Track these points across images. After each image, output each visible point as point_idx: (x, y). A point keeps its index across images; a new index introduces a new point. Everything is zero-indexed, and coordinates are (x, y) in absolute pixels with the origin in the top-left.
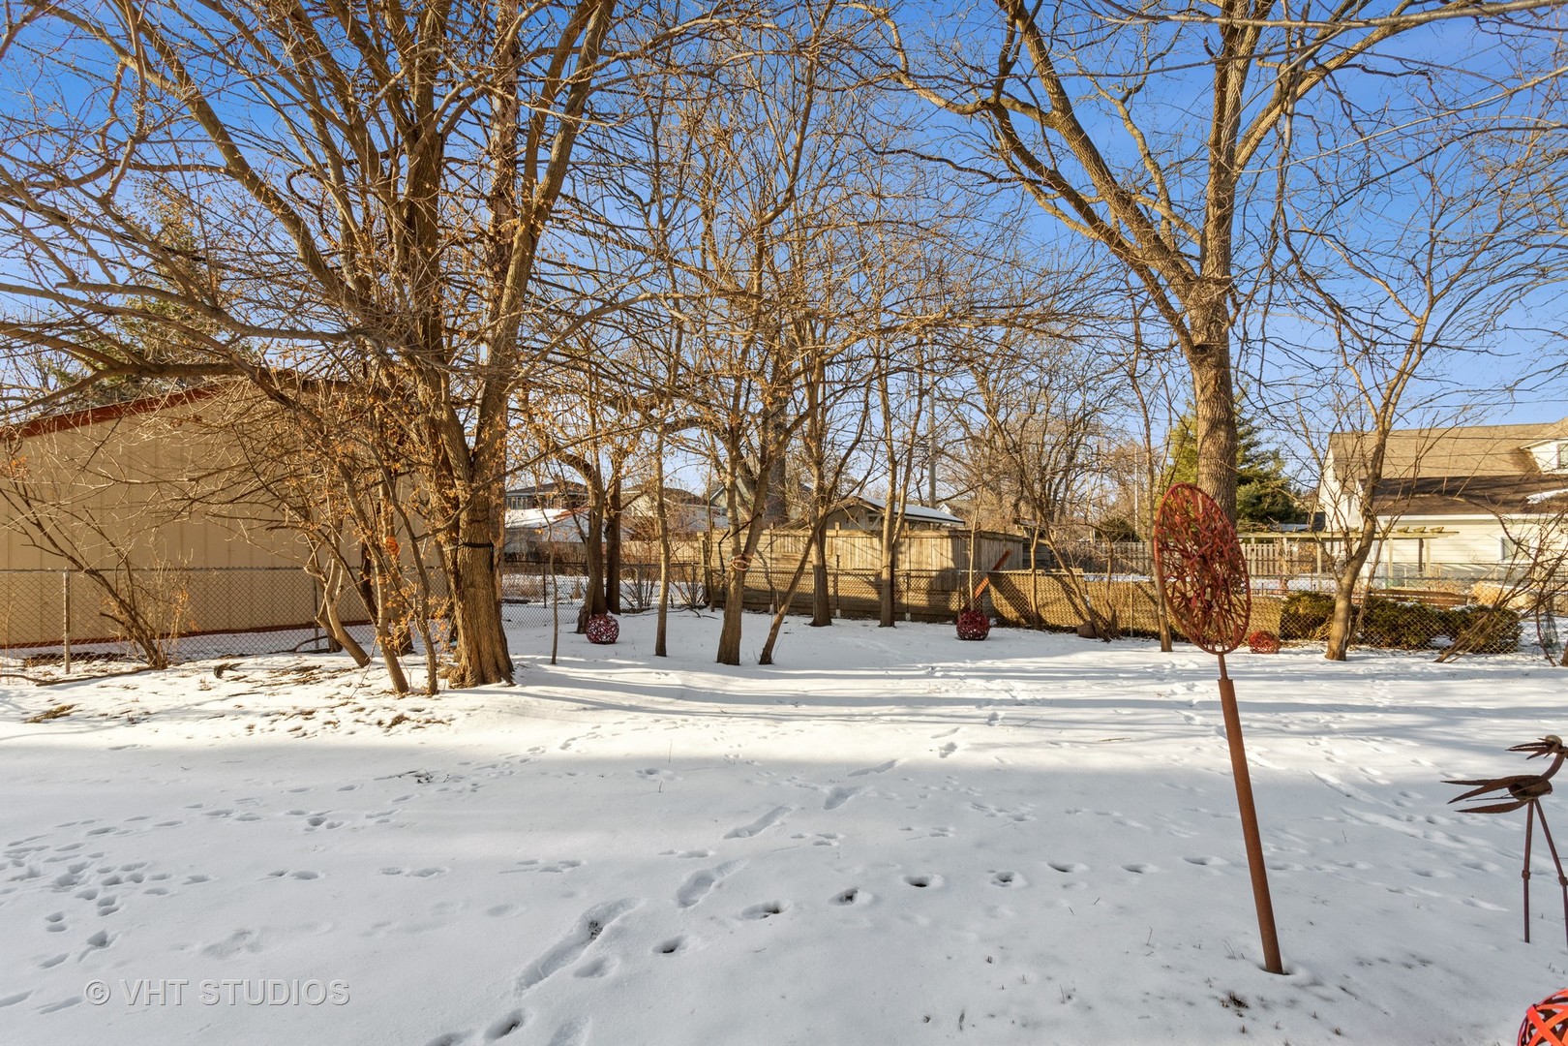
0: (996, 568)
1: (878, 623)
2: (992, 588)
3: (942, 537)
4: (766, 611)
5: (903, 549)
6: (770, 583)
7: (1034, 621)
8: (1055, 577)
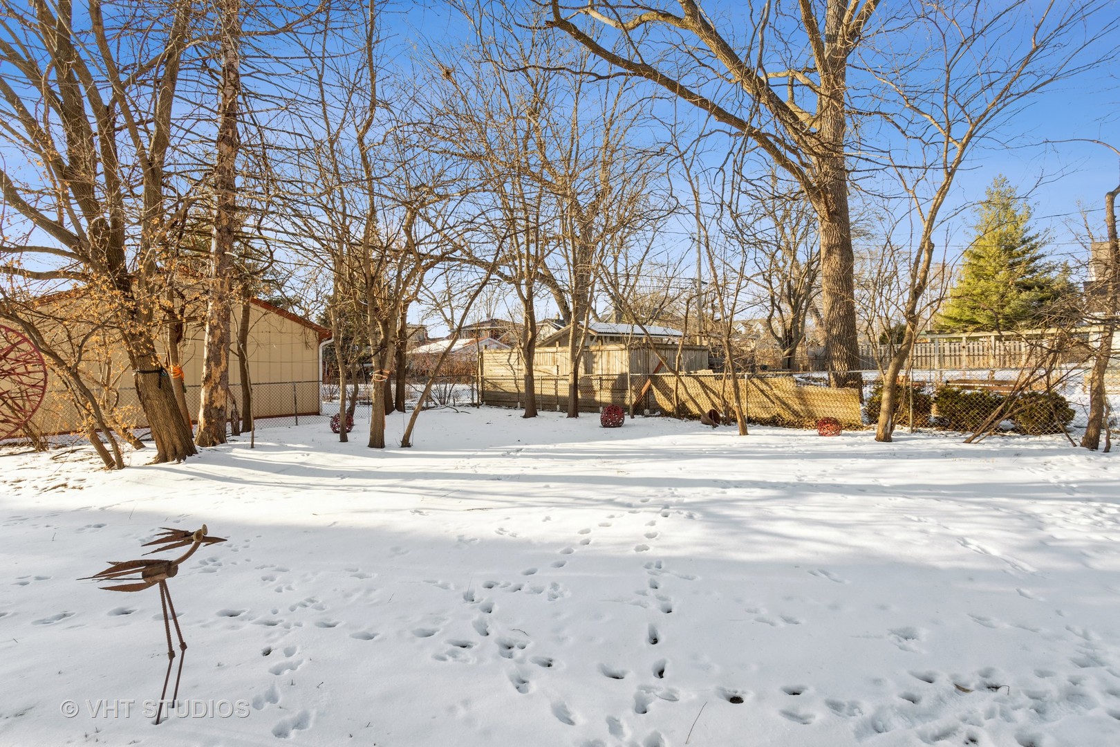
0: (656, 371)
1: (566, 414)
2: (653, 387)
3: (622, 350)
4: (516, 408)
5: (596, 360)
6: (517, 387)
7: (682, 412)
8: (693, 377)
